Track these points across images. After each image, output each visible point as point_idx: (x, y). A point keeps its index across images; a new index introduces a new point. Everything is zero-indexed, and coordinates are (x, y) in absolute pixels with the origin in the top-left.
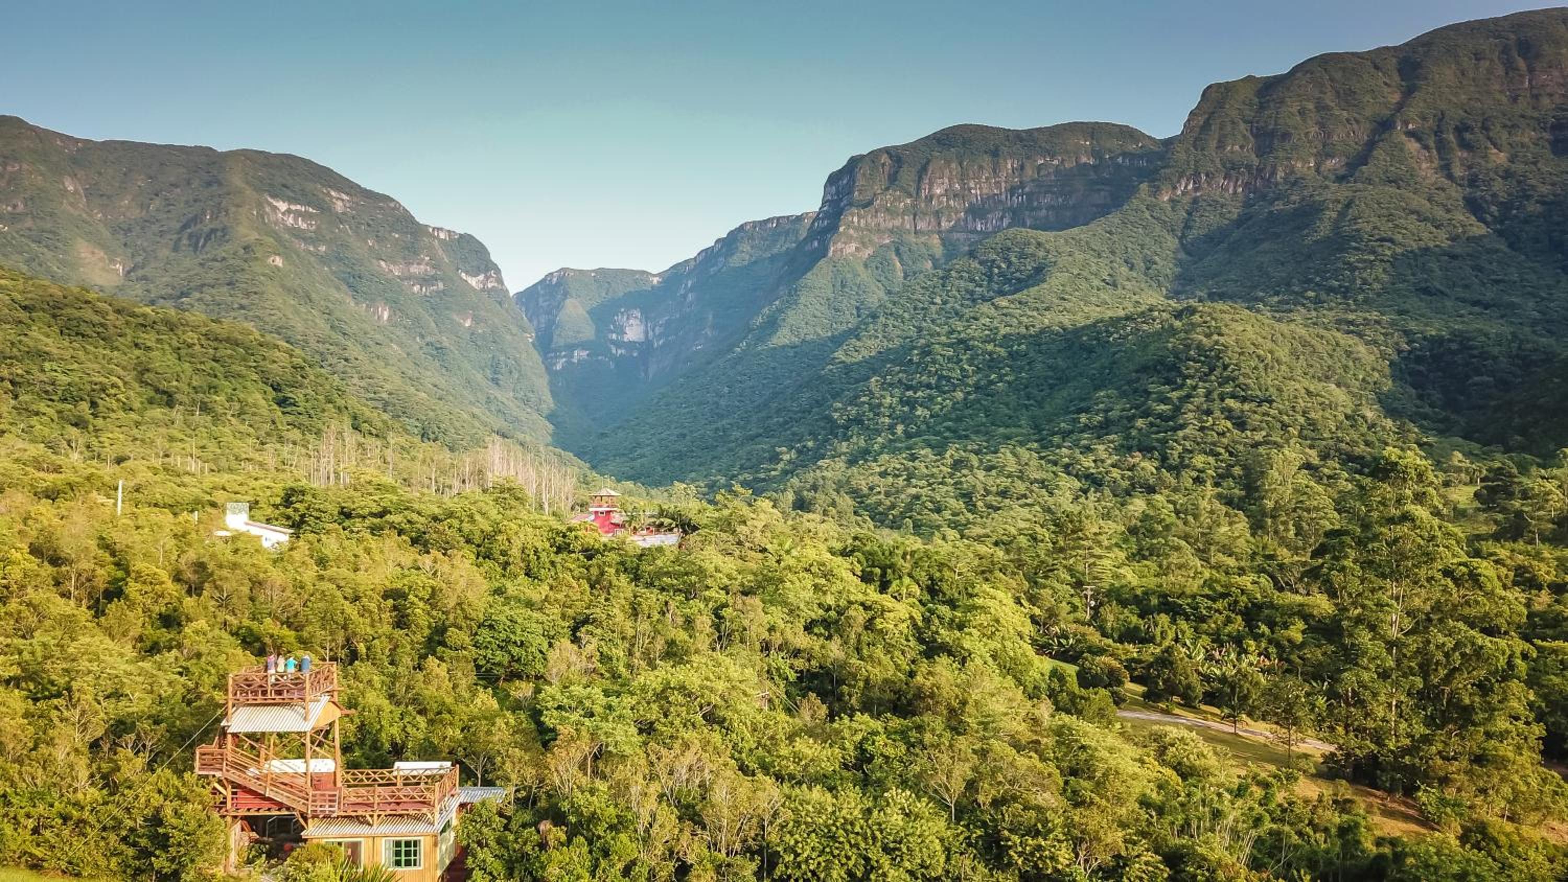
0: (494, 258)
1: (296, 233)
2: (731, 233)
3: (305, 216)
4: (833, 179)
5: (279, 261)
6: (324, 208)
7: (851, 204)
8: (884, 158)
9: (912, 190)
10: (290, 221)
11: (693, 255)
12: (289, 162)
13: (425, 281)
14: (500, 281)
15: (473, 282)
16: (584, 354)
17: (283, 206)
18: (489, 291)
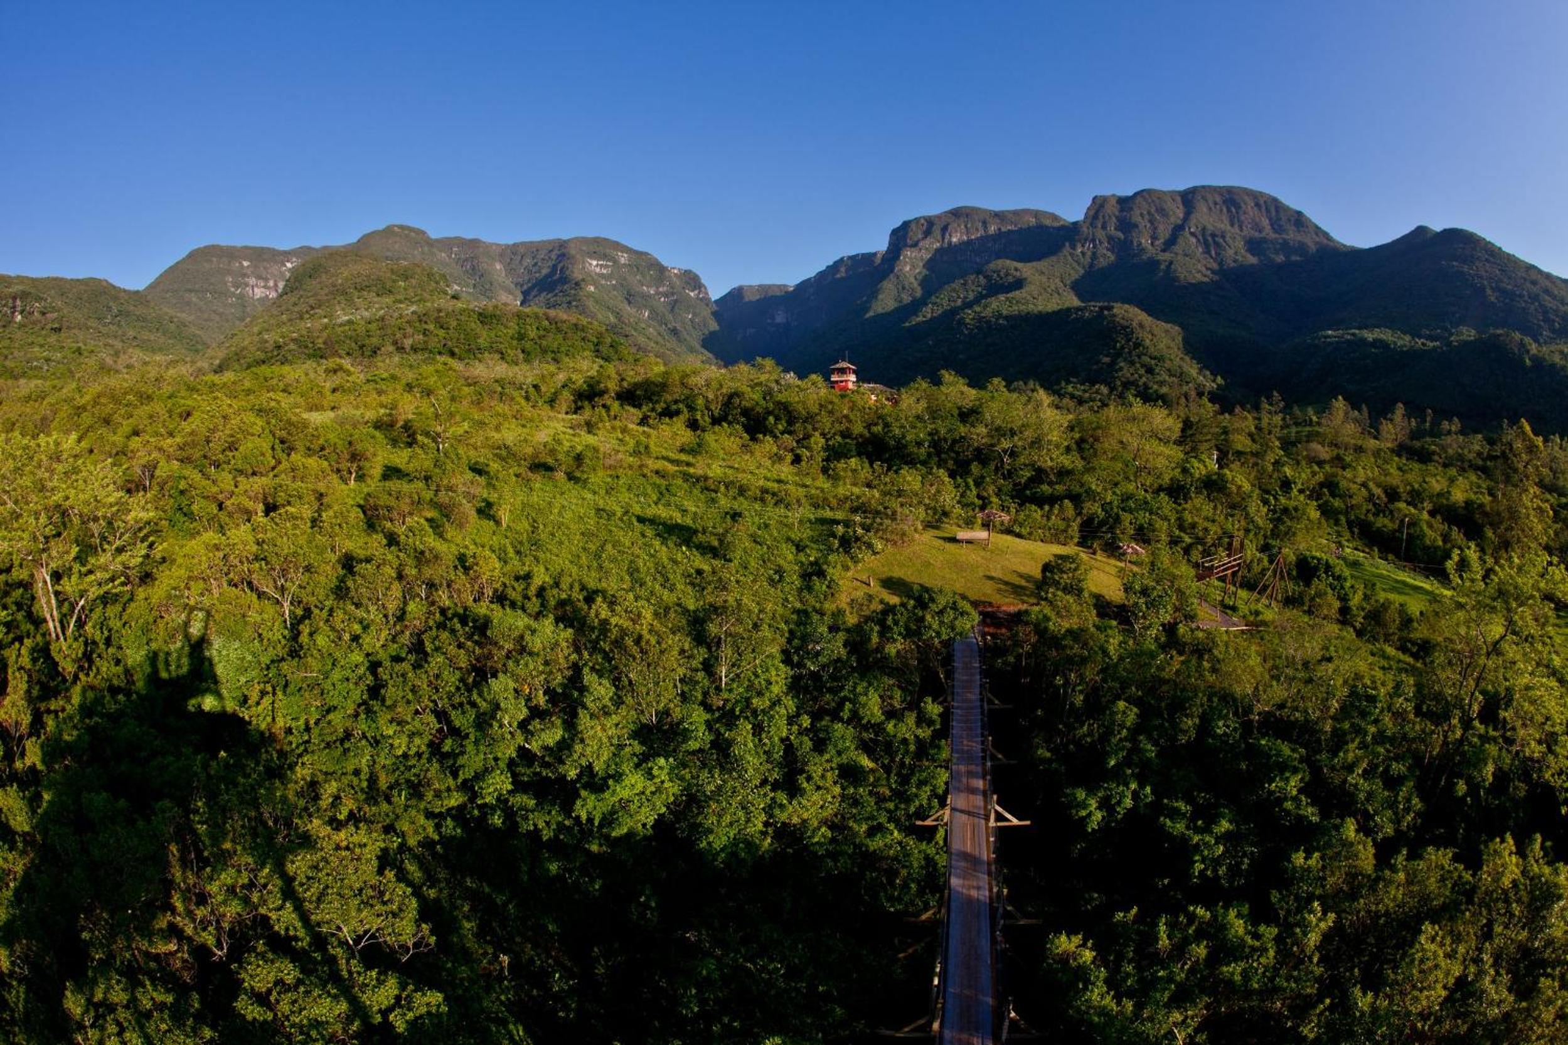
0: (703, 281)
1: (602, 276)
2: (835, 263)
3: (606, 266)
4: (894, 232)
5: (592, 289)
6: (615, 262)
7: (906, 245)
8: (922, 221)
9: (939, 237)
10: (598, 270)
11: (813, 275)
12: (597, 241)
13: (666, 295)
14: (707, 293)
15: (692, 294)
16: (752, 330)
17: (594, 263)
18: (701, 300)
